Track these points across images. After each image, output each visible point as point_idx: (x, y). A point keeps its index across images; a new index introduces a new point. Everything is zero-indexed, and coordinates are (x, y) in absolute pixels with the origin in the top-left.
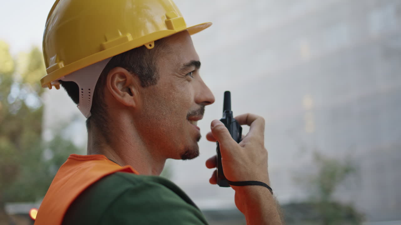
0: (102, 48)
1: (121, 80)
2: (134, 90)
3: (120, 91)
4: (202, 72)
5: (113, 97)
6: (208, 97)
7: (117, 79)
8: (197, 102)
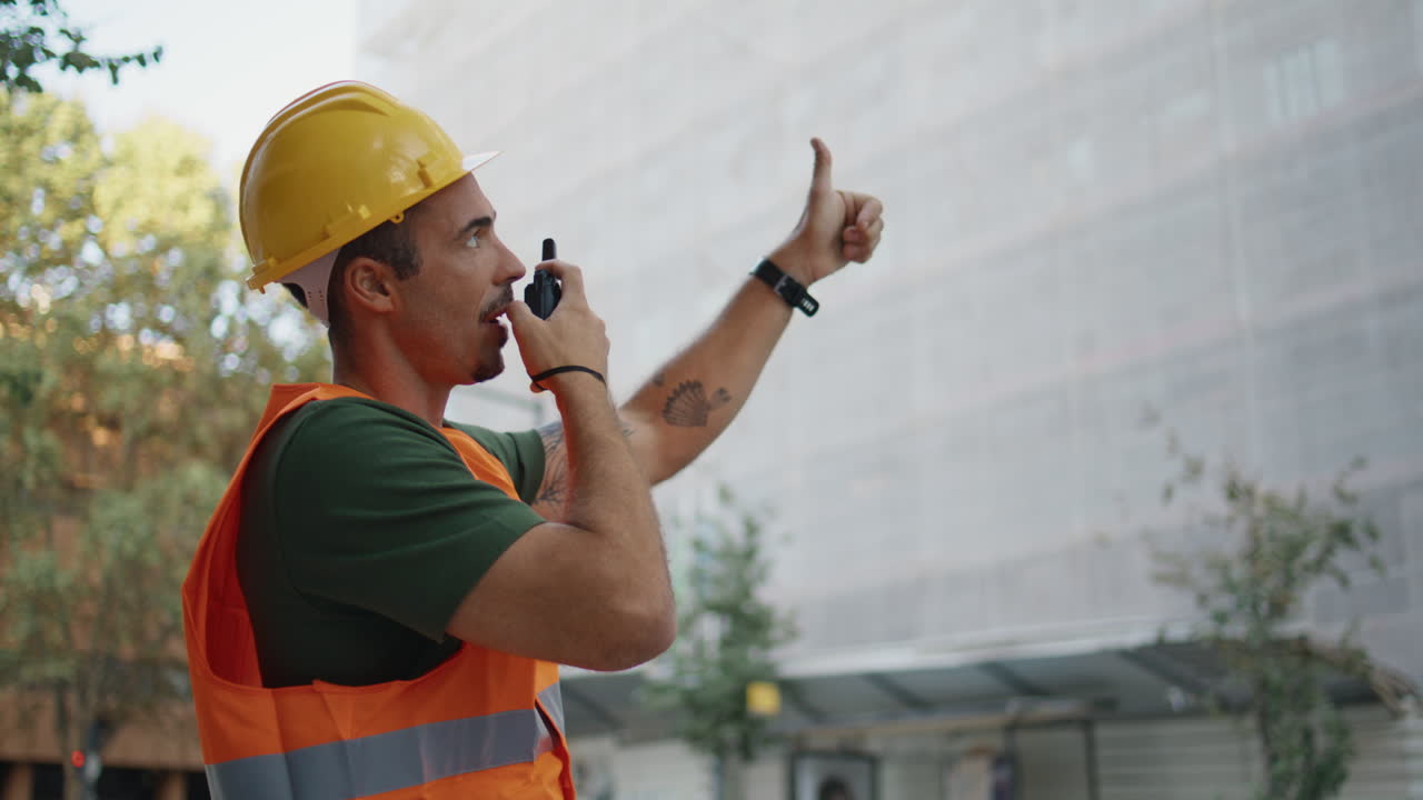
0: (325, 236)
1: (366, 275)
2: (388, 286)
3: (367, 293)
4: (500, 229)
5: (358, 302)
6: (512, 270)
7: (360, 274)
8: (496, 284)
